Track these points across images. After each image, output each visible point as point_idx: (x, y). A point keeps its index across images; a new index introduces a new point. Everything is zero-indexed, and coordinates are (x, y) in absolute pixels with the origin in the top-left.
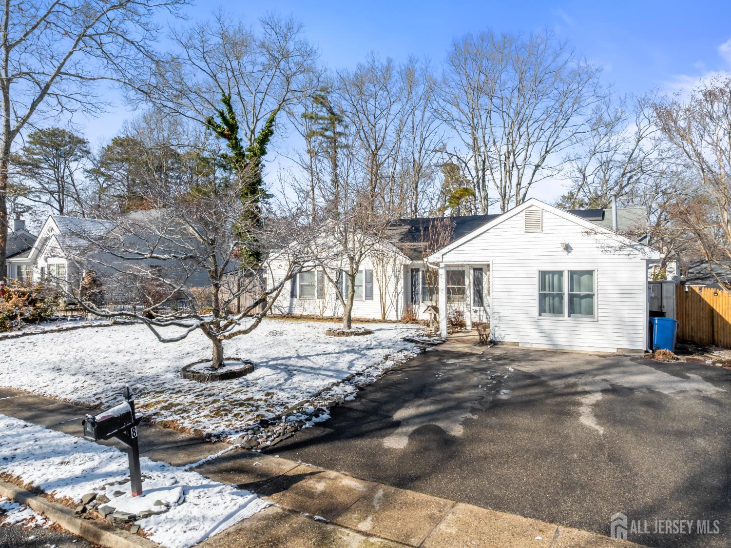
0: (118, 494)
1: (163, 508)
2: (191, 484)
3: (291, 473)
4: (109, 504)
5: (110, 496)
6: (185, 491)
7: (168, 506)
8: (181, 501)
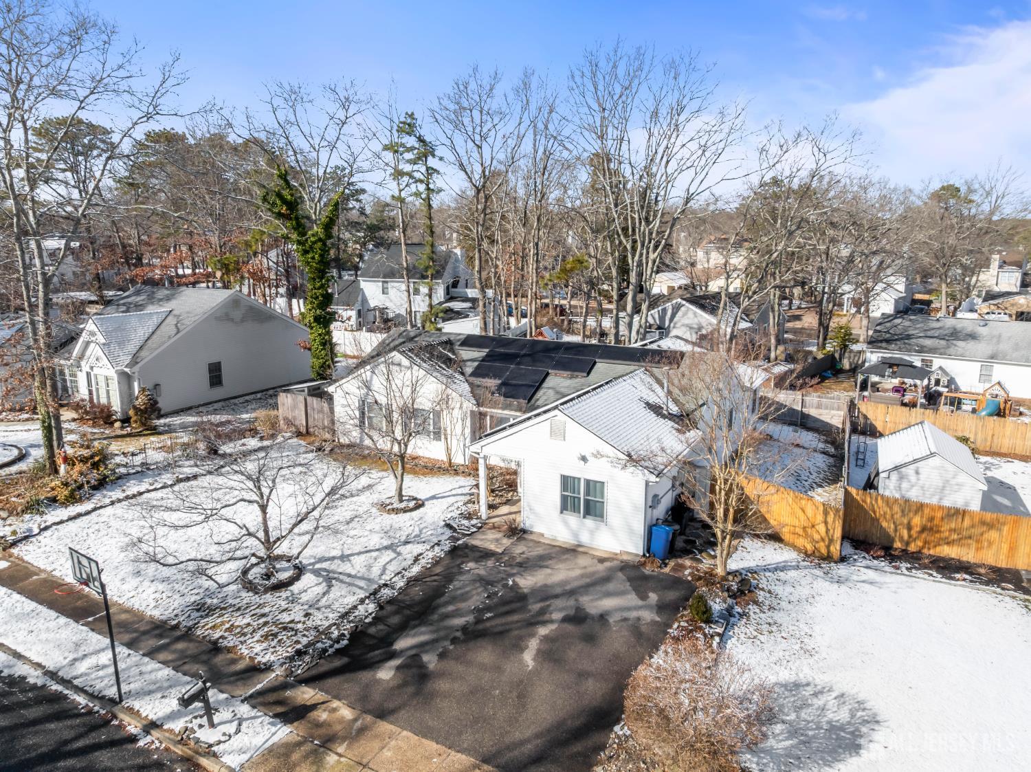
0: (201, 726)
1: (227, 738)
2: (245, 716)
3: (308, 703)
4: (196, 735)
5: (196, 728)
6: (241, 721)
7: (230, 736)
8: (238, 731)
